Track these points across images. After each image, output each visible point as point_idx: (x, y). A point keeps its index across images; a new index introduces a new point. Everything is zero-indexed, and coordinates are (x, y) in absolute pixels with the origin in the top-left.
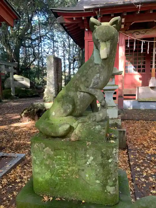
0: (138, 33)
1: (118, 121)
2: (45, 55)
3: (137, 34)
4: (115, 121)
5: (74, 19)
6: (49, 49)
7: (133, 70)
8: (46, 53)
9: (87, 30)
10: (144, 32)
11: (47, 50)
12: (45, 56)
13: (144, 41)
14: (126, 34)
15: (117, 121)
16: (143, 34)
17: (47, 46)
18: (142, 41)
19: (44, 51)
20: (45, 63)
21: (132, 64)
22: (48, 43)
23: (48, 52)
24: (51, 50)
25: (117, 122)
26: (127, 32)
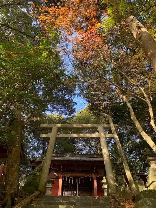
3: (68, 174)
18: (70, 177)
26: (63, 173)
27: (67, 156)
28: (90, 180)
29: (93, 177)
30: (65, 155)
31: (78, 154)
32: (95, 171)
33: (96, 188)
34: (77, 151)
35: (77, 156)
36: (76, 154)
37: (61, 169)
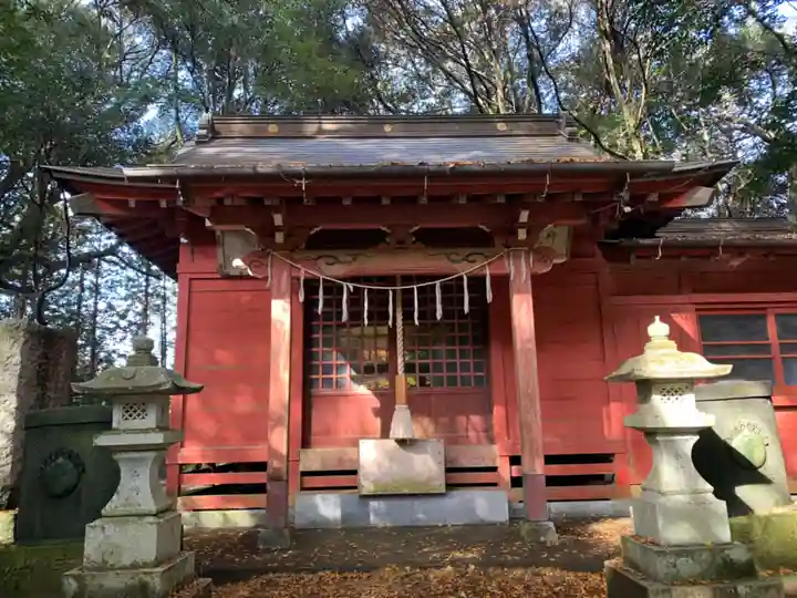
0: (332, 260)
1: (151, 573)
2: (112, 322)
3: (328, 264)
4: (138, 574)
5: (132, 204)
6: (129, 302)
7: (348, 379)
8: (118, 314)
9: (183, 240)
10: (350, 259)
11: (121, 306)
12: (112, 326)
13: (351, 286)
14: (295, 262)
15: (145, 573)
16: (350, 263)
17: (122, 292)
18: (345, 284)
19: (111, 307)
20: (110, 355)
21: (346, 359)
22: (129, 279)
23: (127, 311)
24: (140, 308)
25: (148, 579)
26: (296, 256)
27: (321, 132)
28: (489, 297)
29: (507, 277)
30: (311, 128)
31: (395, 117)
32: (522, 235)
33: (532, 346)
34: (385, 106)
35: (388, 128)
36: (382, 120)
37: (278, 229)
